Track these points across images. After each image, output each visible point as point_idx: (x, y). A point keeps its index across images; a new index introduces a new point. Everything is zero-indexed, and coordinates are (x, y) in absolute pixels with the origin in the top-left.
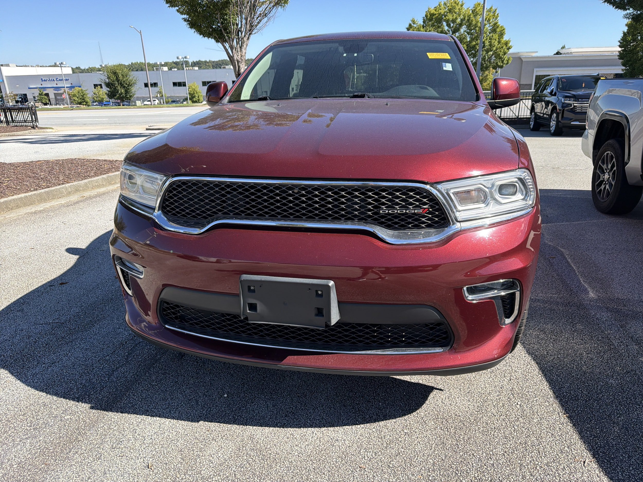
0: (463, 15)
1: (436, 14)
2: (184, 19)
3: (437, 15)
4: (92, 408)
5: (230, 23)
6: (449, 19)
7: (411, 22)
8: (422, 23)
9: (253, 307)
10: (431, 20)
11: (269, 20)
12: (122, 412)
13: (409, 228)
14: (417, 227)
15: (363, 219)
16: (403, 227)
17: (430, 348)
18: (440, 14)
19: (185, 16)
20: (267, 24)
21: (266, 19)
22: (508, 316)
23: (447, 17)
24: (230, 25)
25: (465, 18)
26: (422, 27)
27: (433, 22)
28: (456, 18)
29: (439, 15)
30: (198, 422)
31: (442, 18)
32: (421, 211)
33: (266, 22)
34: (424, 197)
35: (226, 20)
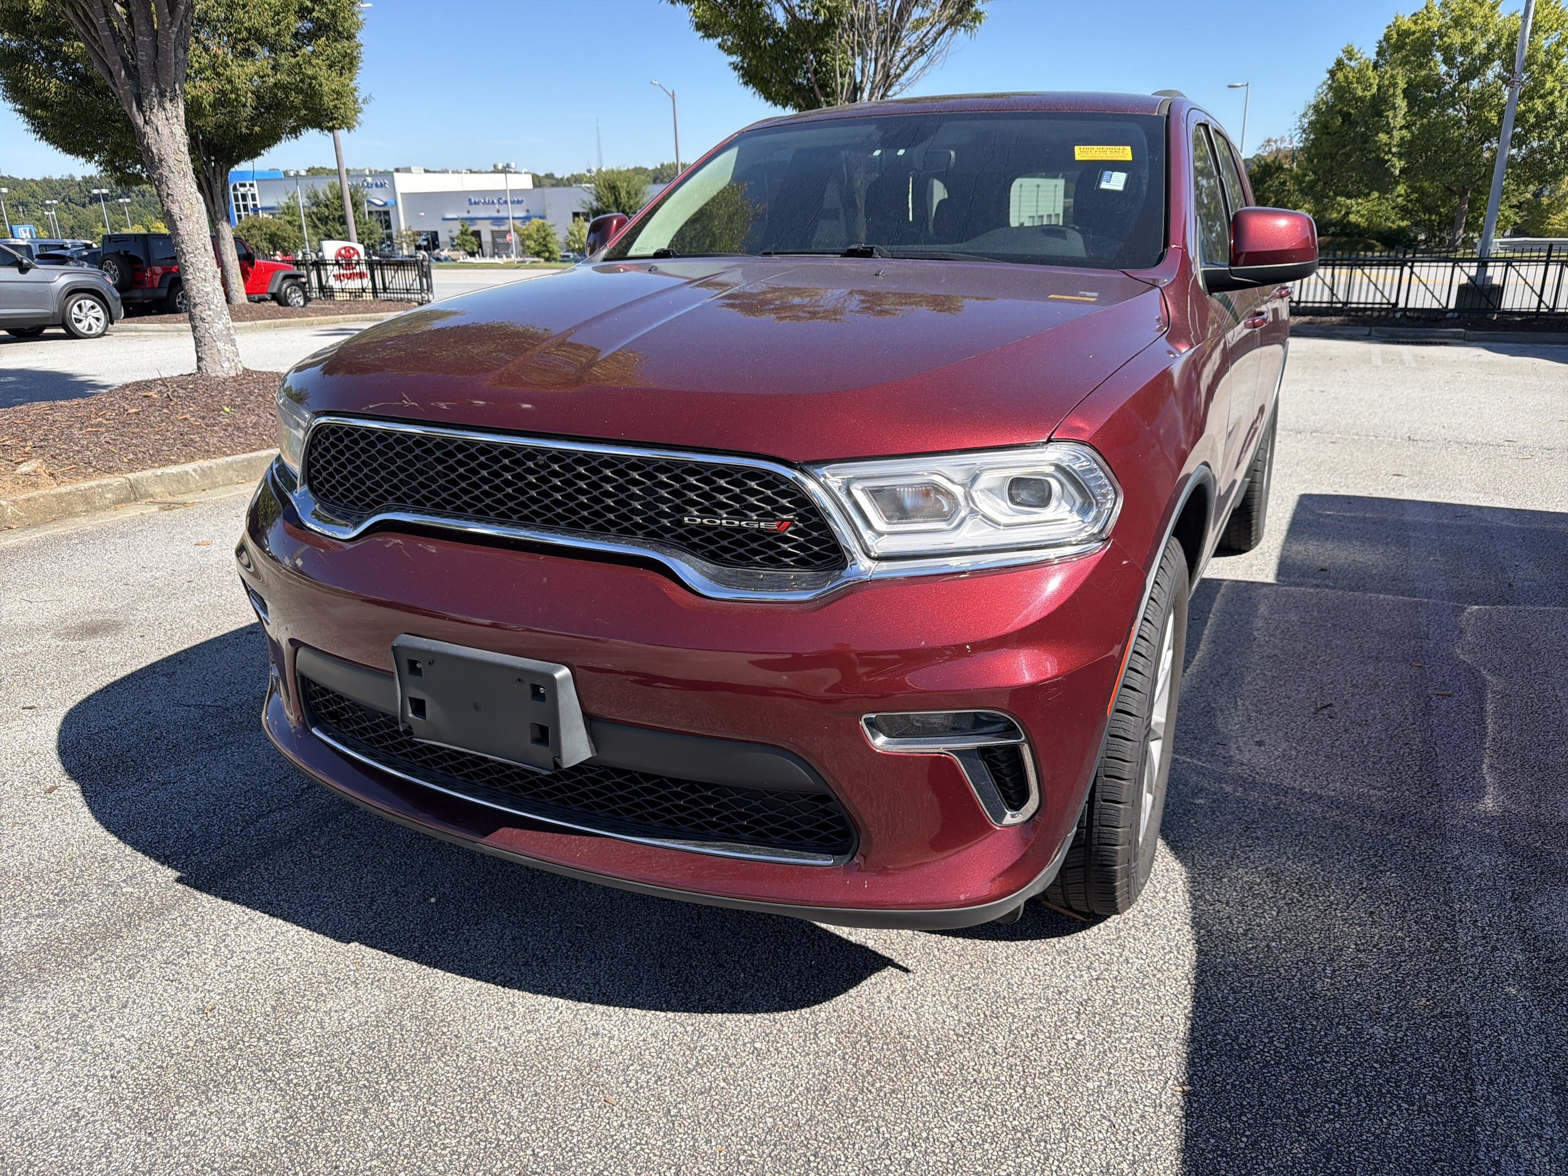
0: (1495, 33)
1: (1414, 33)
2: (731, 64)
3: (1417, 35)
4: (179, 880)
5: (835, 72)
6: (1452, 44)
7: (1341, 55)
8: (1374, 57)
9: (419, 707)
10: (1398, 48)
11: (931, 60)
12: (224, 898)
13: (756, 563)
14: (774, 561)
15: (655, 535)
16: (744, 560)
17: (806, 854)
18: (1425, 32)
19: (736, 59)
20: (927, 71)
21: (923, 60)
22: (1016, 804)
23: (1445, 39)
24: (835, 76)
25: (1499, 41)
26: (1371, 68)
27: (1404, 53)
28: (1474, 42)
29: (1423, 35)
30: (349, 943)
31: (1433, 44)
32: (774, 526)
33: (924, 68)
34: (784, 494)
35: (826, 64)
